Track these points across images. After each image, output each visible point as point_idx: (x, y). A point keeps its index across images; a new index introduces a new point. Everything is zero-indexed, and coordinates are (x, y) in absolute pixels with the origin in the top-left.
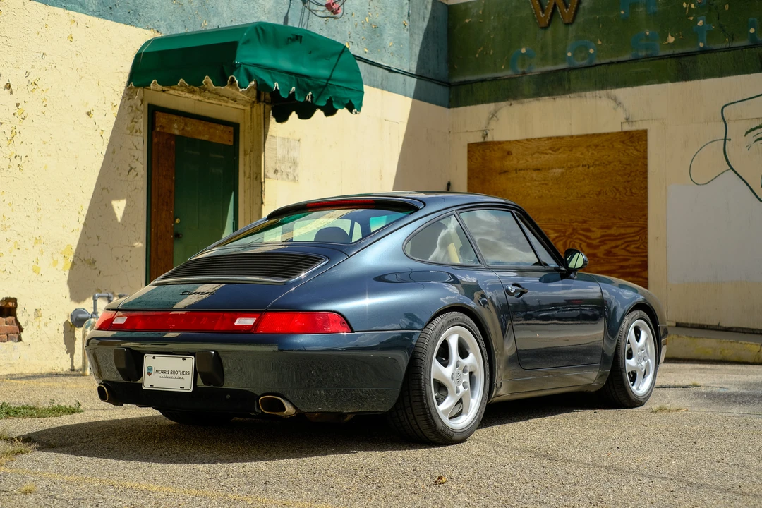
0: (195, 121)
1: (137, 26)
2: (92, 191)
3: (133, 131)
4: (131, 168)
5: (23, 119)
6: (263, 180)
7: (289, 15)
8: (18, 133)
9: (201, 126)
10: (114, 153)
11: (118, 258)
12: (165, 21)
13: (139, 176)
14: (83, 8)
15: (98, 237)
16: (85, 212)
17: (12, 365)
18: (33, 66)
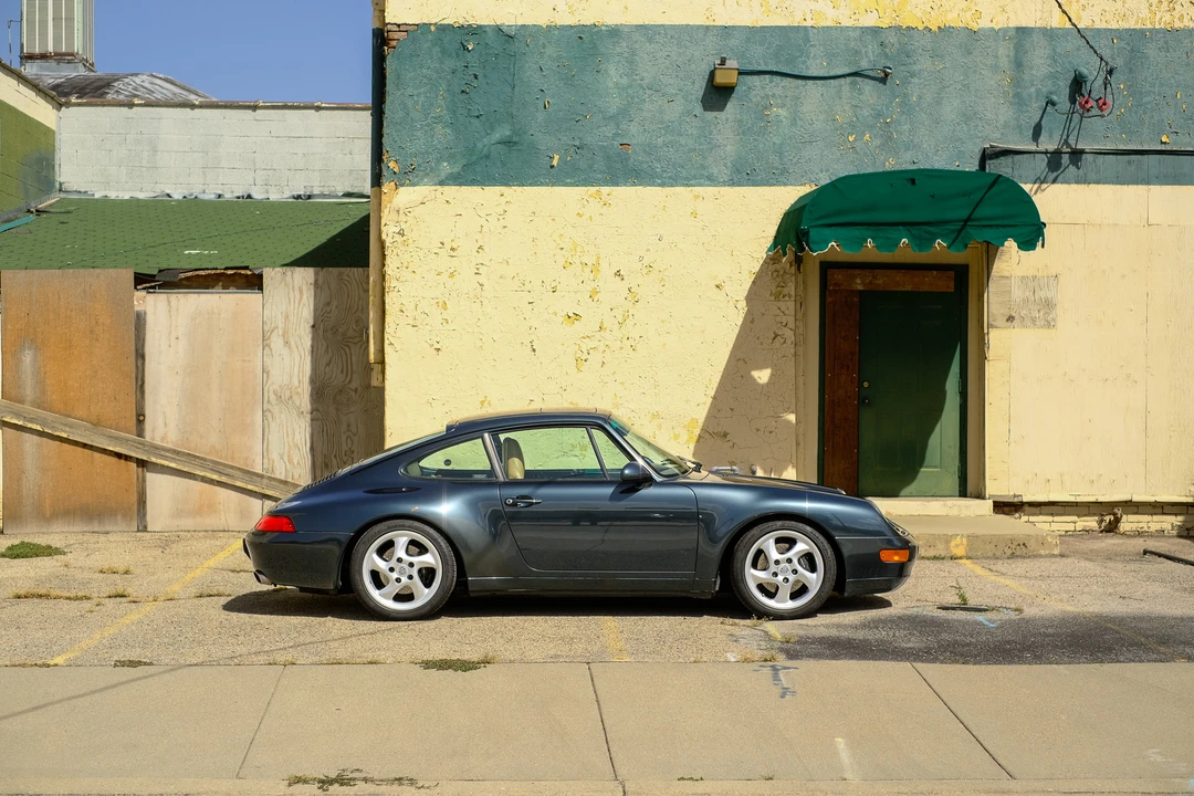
0: (888, 272)
1: (785, 185)
2: (725, 363)
3: (778, 296)
4: (776, 336)
5: (637, 302)
6: (986, 331)
7: (1043, 122)
8: (630, 316)
9: (899, 276)
10: (752, 322)
11: (758, 430)
12: (827, 171)
13: (789, 342)
14: (712, 180)
15: (732, 410)
16: (715, 385)
18: (648, 250)
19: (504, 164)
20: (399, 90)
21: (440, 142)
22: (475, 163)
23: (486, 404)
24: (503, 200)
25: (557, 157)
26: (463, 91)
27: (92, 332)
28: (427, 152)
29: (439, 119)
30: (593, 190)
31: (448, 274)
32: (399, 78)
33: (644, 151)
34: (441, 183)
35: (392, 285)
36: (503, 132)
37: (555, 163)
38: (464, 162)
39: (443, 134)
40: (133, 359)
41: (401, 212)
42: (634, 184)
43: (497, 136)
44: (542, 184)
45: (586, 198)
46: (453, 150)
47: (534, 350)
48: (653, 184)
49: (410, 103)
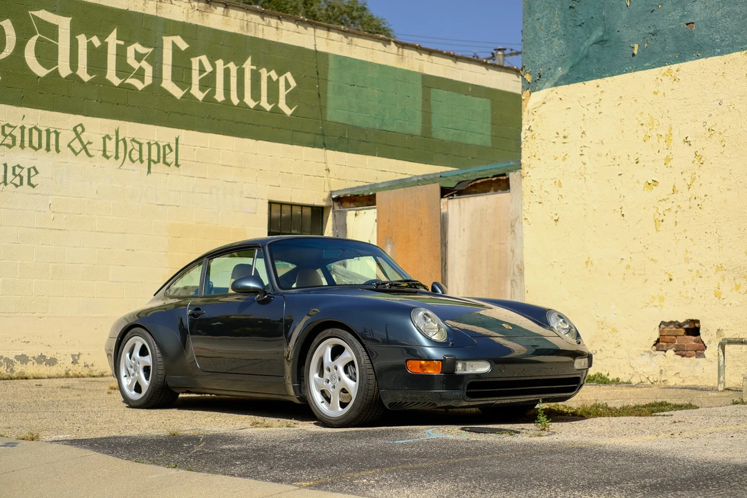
5: (702, 164)
8: (697, 177)
17: (697, 378)
18: (711, 115)
19: (598, 60)
20: (530, 17)
21: (557, 52)
22: (578, 63)
23: (589, 263)
24: (600, 90)
25: (636, 46)
26: (571, 7)
27: (419, 229)
28: (549, 62)
29: (555, 34)
30: (665, 69)
31: (562, 158)
32: (530, 8)
33: (706, 26)
34: (556, 85)
35: (526, 172)
36: (598, 34)
37: (636, 52)
38: (570, 64)
39: (558, 45)
40: (439, 247)
41: (530, 112)
42: (698, 57)
43: (594, 38)
44: (627, 72)
45: (660, 77)
46: (564, 57)
47: (623, 215)
48: (714, 55)
49: (537, 25)
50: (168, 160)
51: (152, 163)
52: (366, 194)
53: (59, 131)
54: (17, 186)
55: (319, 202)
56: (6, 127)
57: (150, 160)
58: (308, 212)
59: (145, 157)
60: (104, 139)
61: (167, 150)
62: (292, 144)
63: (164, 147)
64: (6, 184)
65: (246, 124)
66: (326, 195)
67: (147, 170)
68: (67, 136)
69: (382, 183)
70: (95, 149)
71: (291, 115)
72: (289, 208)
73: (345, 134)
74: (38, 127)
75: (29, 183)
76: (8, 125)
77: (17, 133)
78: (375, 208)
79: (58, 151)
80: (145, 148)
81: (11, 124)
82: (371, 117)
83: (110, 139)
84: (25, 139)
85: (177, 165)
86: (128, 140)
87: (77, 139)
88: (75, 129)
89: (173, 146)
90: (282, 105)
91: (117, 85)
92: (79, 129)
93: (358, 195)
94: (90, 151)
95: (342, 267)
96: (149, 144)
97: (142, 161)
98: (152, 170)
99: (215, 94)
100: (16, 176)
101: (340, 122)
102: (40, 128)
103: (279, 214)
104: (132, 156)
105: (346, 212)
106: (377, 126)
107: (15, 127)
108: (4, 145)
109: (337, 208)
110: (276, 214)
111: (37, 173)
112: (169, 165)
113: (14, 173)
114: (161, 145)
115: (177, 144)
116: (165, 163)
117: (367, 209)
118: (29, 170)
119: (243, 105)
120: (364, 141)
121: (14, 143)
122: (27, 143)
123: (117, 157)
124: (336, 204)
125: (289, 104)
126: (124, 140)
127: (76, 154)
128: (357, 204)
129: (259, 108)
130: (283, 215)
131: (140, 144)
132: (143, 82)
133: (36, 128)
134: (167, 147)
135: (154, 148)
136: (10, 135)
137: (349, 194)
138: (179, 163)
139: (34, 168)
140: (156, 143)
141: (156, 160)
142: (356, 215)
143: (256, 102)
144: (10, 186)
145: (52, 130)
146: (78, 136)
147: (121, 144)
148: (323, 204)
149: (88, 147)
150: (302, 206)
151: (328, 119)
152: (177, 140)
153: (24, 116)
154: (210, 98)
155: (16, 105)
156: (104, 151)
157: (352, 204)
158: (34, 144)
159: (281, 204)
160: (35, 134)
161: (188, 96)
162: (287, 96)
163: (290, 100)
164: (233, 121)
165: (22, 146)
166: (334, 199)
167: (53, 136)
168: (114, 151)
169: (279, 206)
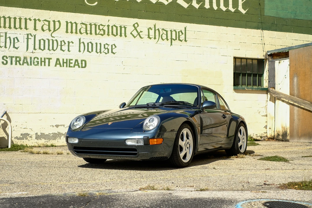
50: (181, 39)
51: (173, 40)
52: (284, 52)
53: (126, 26)
54: (106, 53)
55: (261, 56)
56: (100, 26)
57: (172, 39)
58: (255, 62)
59: (169, 37)
60: (148, 29)
61: (181, 34)
62: (246, 28)
63: (179, 32)
64: (101, 53)
65: (221, 19)
66: (265, 54)
67: (170, 44)
68: (130, 29)
69: (296, 46)
70: (144, 34)
71: (245, 13)
72: (245, 60)
73: (274, 22)
74: (115, 25)
75: (112, 52)
76: (101, 25)
77: (106, 28)
78: (288, 59)
79: (126, 36)
80: (169, 33)
81: (103, 24)
82: (289, 12)
83: (151, 29)
84: (110, 31)
85: (186, 41)
86: (160, 30)
87: (135, 30)
88: (134, 25)
89: (184, 32)
90: (240, 8)
91: (154, 3)
92: (136, 25)
93: (281, 52)
94: (141, 36)
95: (273, 89)
96: (171, 31)
97: (168, 40)
98: (173, 44)
99: (205, 5)
100: (106, 49)
101: (272, 16)
102: (117, 26)
103: (240, 64)
104: (163, 37)
105: (275, 62)
106: (293, 17)
107: (105, 26)
108: (100, 34)
109: (271, 60)
110: (238, 63)
111: (116, 47)
112: (181, 41)
113: (105, 48)
114: (177, 31)
115: (185, 30)
116: (179, 40)
117: (285, 59)
118: (112, 46)
119: (219, 10)
120: (285, 25)
121: (104, 34)
122: (110, 33)
123: (155, 38)
124: (269, 57)
125: (244, 8)
126: (158, 30)
127: (135, 37)
128: (280, 57)
129: (228, 11)
130: (242, 64)
131: (167, 31)
132: (168, 1)
133: (115, 26)
134: (180, 32)
135: (174, 33)
136: (103, 29)
137: (276, 52)
138: (187, 40)
139: (114, 45)
140: (175, 31)
141: (175, 39)
142: (279, 63)
143: (226, 8)
144: (103, 54)
145: (122, 26)
146: (135, 29)
147: (157, 32)
148: (263, 58)
149: (141, 34)
150: (252, 59)
151: (265, 14)
152: (185, 28)
153: (109, 20)
154: (202, 7)
155: (105, 15)
156: (149, 35)
157: (278, 57)
158: (114, 33)
159: (241, 58)
160: (114, 28)
161: (191, 7)
162: (243, 4)
163: (244, 6)
164: (214, 18)
165: (108, 35)
166: (269, 55)
167: (123, 29)
168: (154, 35)
169: (240, 59)
